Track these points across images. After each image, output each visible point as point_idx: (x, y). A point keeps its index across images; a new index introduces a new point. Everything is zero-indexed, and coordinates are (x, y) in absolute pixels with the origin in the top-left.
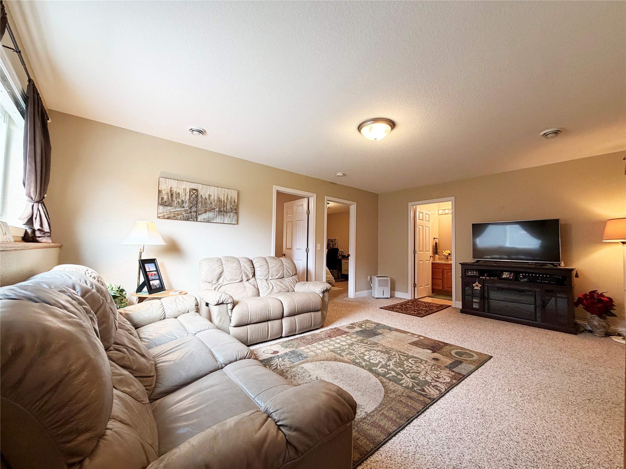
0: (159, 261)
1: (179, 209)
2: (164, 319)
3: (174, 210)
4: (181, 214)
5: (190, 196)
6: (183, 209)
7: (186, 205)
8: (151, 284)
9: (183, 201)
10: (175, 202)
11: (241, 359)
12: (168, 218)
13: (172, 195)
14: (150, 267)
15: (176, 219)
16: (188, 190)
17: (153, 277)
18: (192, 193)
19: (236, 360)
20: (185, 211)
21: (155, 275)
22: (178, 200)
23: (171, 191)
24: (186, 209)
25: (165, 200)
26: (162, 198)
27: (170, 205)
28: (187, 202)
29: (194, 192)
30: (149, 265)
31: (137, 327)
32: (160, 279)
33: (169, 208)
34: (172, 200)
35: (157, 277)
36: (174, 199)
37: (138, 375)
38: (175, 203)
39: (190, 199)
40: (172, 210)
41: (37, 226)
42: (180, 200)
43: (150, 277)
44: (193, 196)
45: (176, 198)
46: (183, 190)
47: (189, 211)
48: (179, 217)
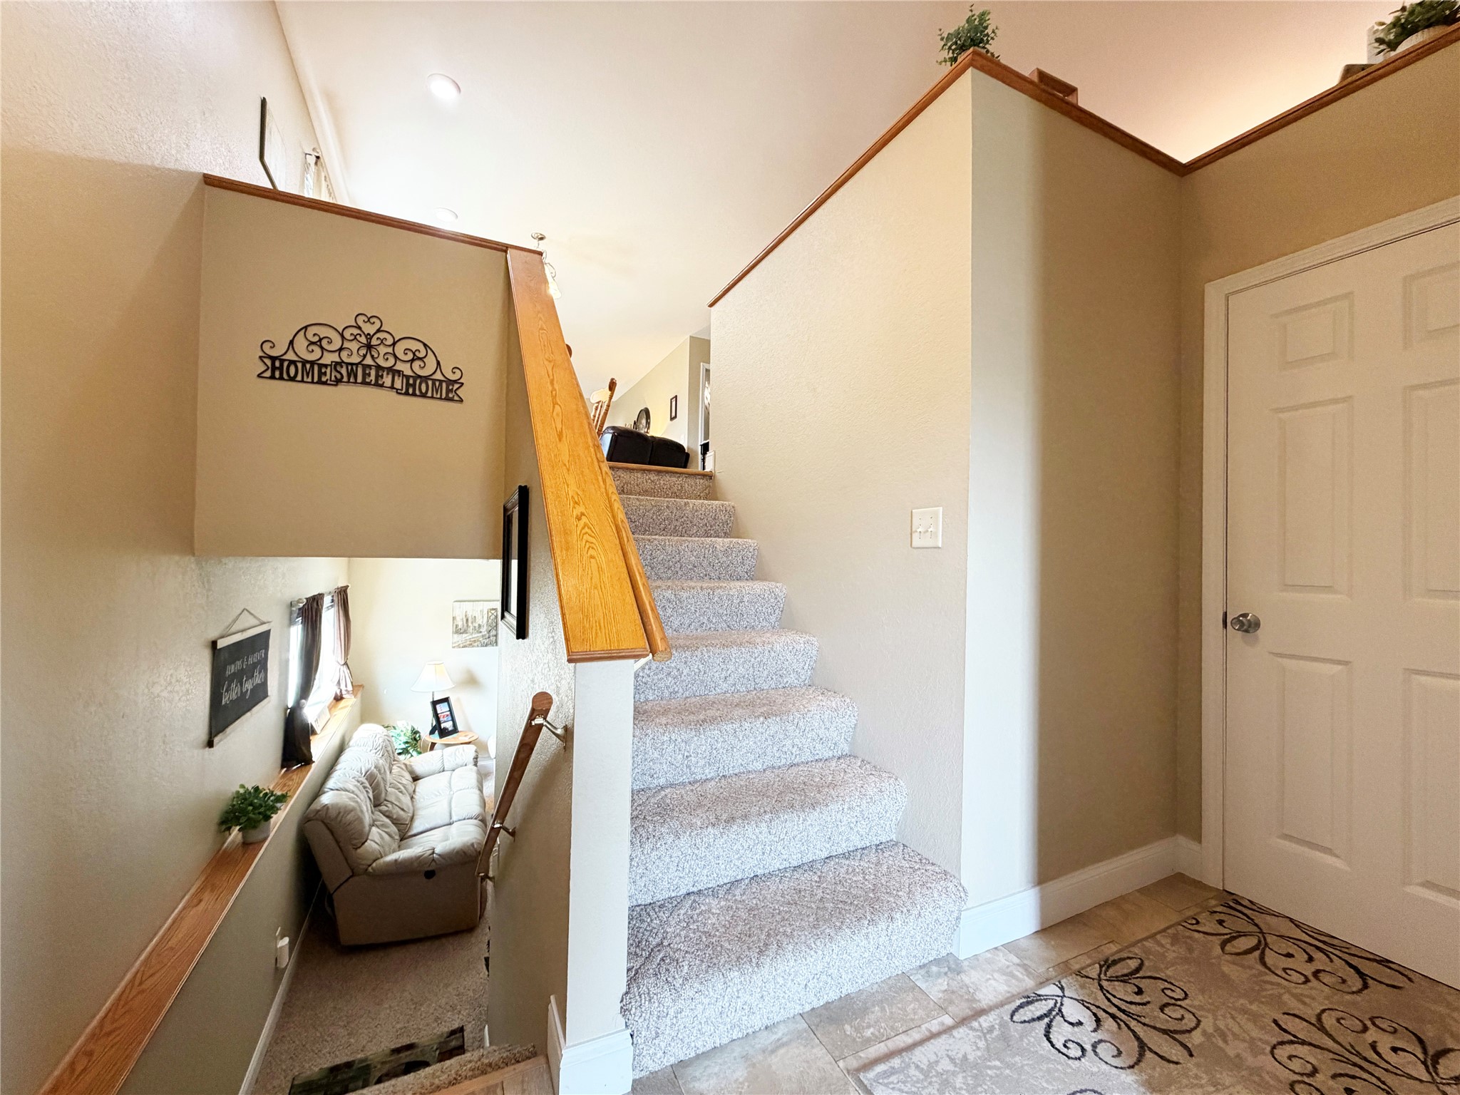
0: (452, 701)
1: (476, 635)
2: (443, 771)
3: (470, 637)
4: (478, 641)
5: (489, 618)
6: (480, 634)
7: (484, 630)
8: (442, 727)
9: (480, 626)
10: (471, 628)
11: (468, 819)
12: (464, 647)
13: (467, 620)
14: (442, 708)
15: (473, 647)
16: (485, 612)
17: (445, 719)
18: (490, 614)
19: (465, 819)
20: (483, 636)
21: (447, 716)
22: (474, 624)
23: (466, 616)
24: (483, 633)
25: (460, 627)
26: (457, 626)
27: (465, 632)
28: (485, 626)
29: (493, 612)
30: (441, 705)
31: (416, 779)
32: (453, 720)
33: (464, 635)
34: (467, 626)
35: (450, 718)
36: (470, 624)
37: (395, 822)
38: (471, 630)
39: (488, 621)
40: (467, 638)
41: (343, 687)
42: (477, 625)
43: (441, 719)
44: (491, 618)
45: (472, 623)
46: (479, 612)
47: (487, 635)
48: (476, 644)
